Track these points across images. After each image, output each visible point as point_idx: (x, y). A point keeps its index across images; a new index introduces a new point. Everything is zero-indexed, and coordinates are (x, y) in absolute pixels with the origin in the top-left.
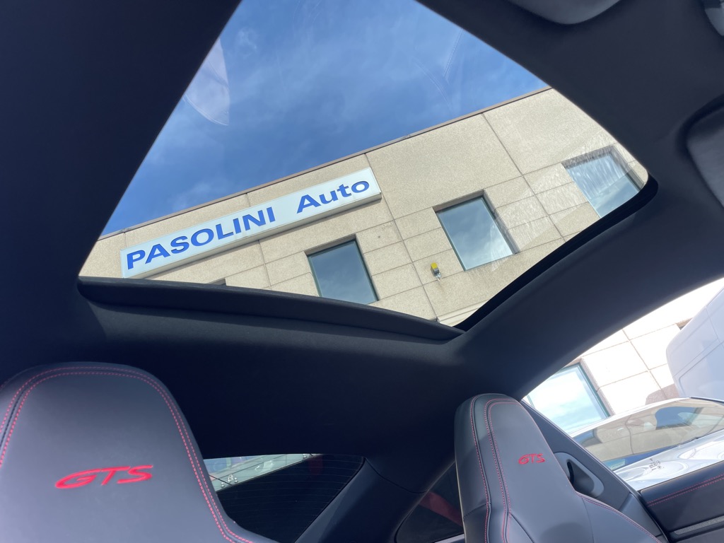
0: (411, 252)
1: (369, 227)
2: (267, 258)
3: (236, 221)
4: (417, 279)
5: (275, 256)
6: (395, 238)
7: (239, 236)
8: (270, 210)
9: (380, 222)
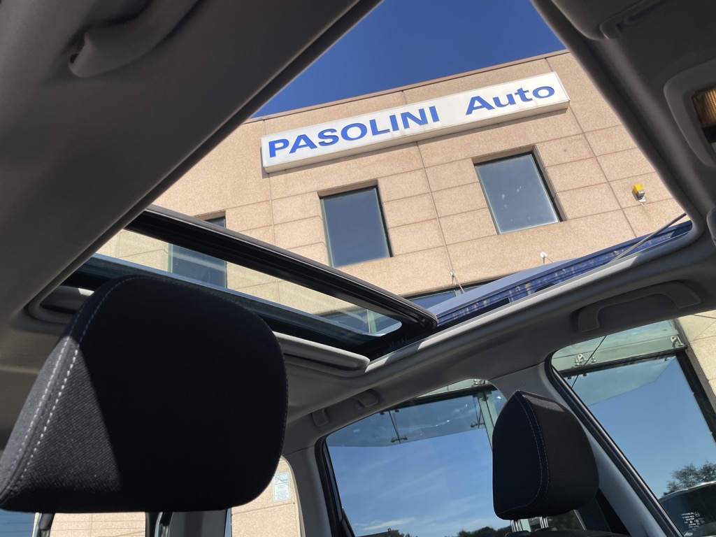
0: (606, 170)
1: (552, 138)
2: (427, 161)
3: (393, 119)
4: (615, 201)
5: (437, 160)
6: (585, 153)
8: (433, 110)
9: (566, 134)
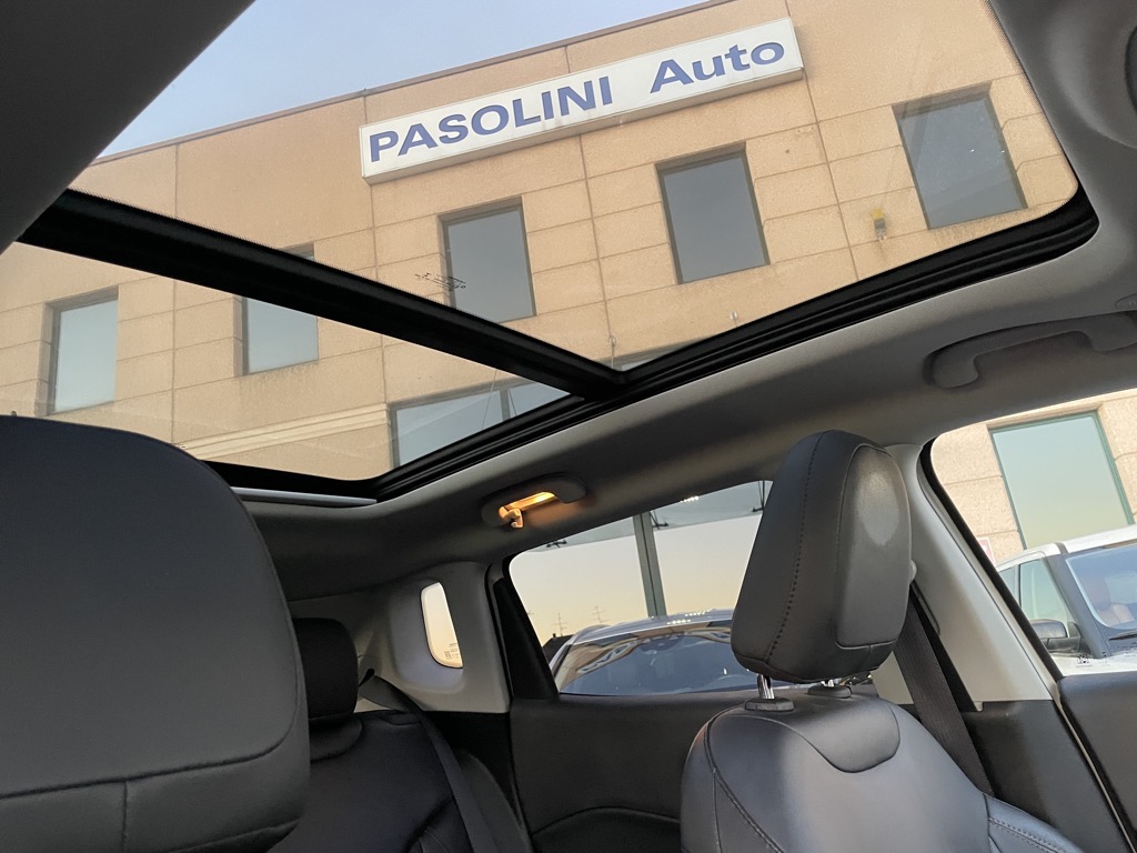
0: (838, 184)
1: (773, 130)
2: (593, 169)
4: (842, 235)
5: (606, 165)
6: (813, 157)
7: (550, 124)
9: (794, 123)
